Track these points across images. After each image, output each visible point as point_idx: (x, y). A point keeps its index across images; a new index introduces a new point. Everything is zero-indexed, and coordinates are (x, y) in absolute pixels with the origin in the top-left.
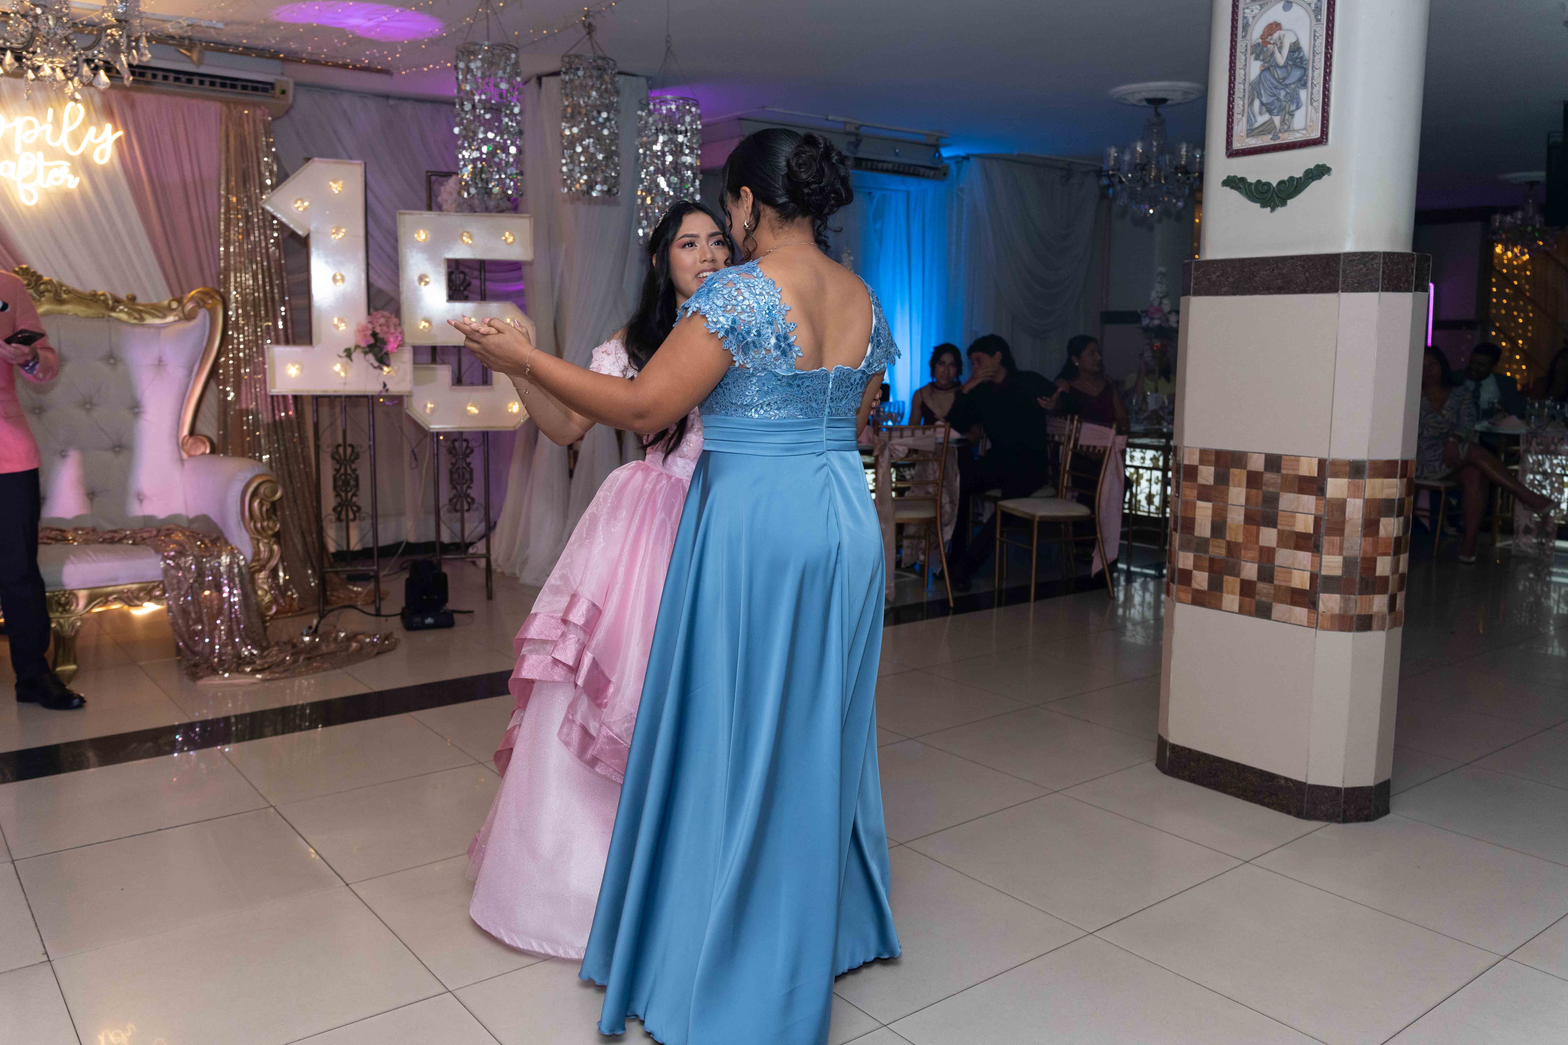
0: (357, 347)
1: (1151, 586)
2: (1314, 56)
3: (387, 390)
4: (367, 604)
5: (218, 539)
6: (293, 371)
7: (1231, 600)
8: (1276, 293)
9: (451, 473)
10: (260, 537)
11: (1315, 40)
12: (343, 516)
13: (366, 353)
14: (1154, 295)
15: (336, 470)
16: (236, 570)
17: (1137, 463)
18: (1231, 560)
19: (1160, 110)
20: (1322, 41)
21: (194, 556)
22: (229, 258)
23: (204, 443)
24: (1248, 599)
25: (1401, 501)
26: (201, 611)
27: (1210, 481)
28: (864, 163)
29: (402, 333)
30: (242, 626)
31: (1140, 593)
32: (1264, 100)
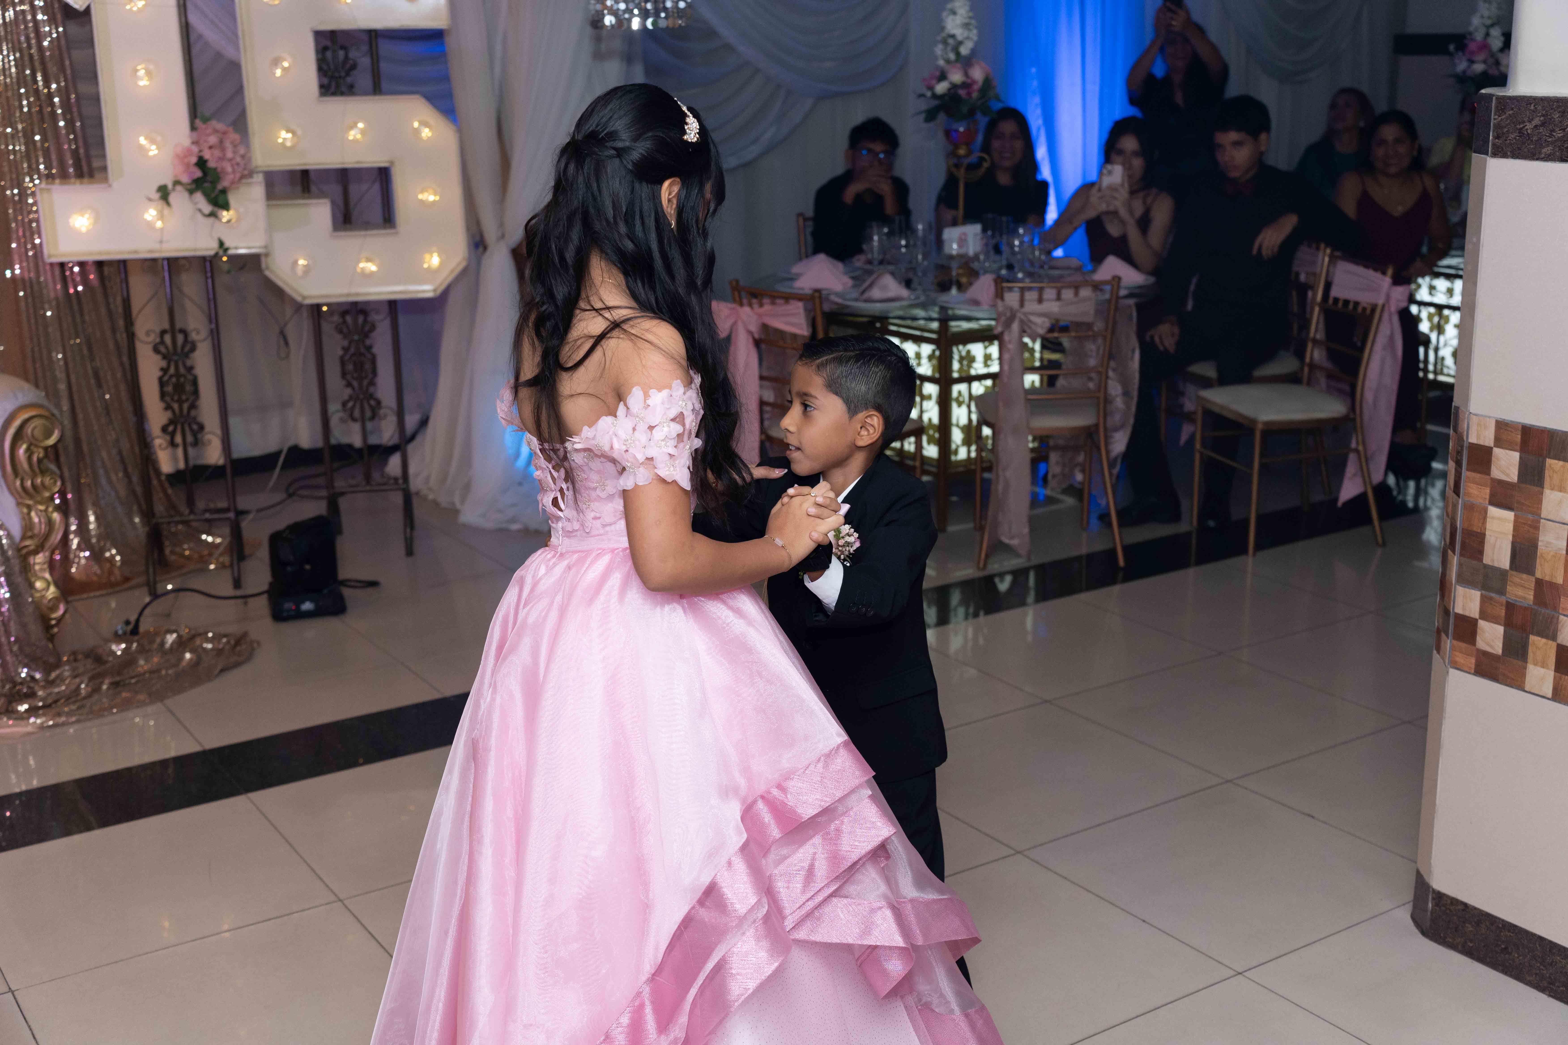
0: (177, 183)
3: (226, 250)
6: (82, 222)
7: (1541, 676)
9: (343, 363)
10: (30, 502)
12: (178, 439)
13: (191, 192)
14: (1476, 21)
15: (162, 369)
17: (1440, 298)
18: (1543, 610)
27: (1513, 476)
29: (247, 153)
30: (13, 639)
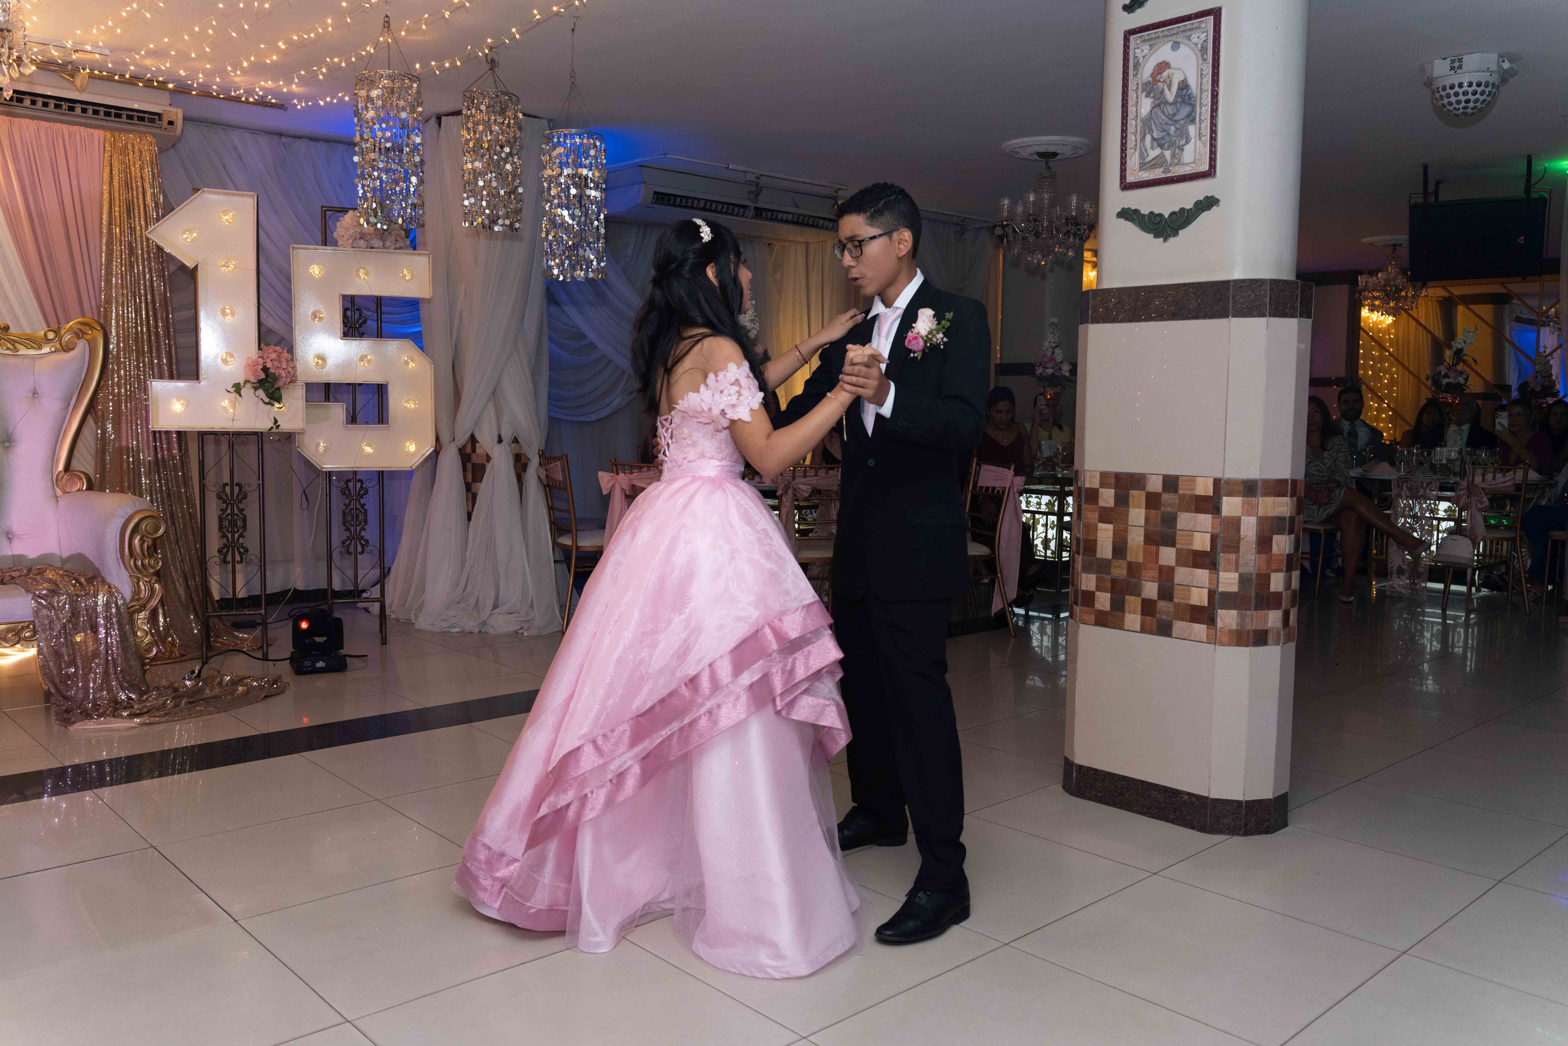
0: (246, 382)
1: (1049, 630)
2: (1201, 93)
3: (278, 427)
4: (254, 650)
5: (94, 577)
6: (177, 407)
7: (1133, 619)
8: (1170, 320)
9: (344, 514)
10: (140, 575)
11: (1202, 79)
12: (229, 558)
13: (256, 389)
14: (1046, 344)
15: (222, 510)
16: (114, 610)
17: (1033, 508)
18: (1133, 580)
19: (1050, 164)
20: (1208, 79)
21: (69, 595)
22: (111, 289)
23: (81, 479)
24: (1149, 618)
25: (1292, 519)
26: (74, 654)
27: (1111, 503)
28: (764, 213)
29: (294, 368)
30: (119, 669)
31: (1039, 637)
32: (1155, 135)
